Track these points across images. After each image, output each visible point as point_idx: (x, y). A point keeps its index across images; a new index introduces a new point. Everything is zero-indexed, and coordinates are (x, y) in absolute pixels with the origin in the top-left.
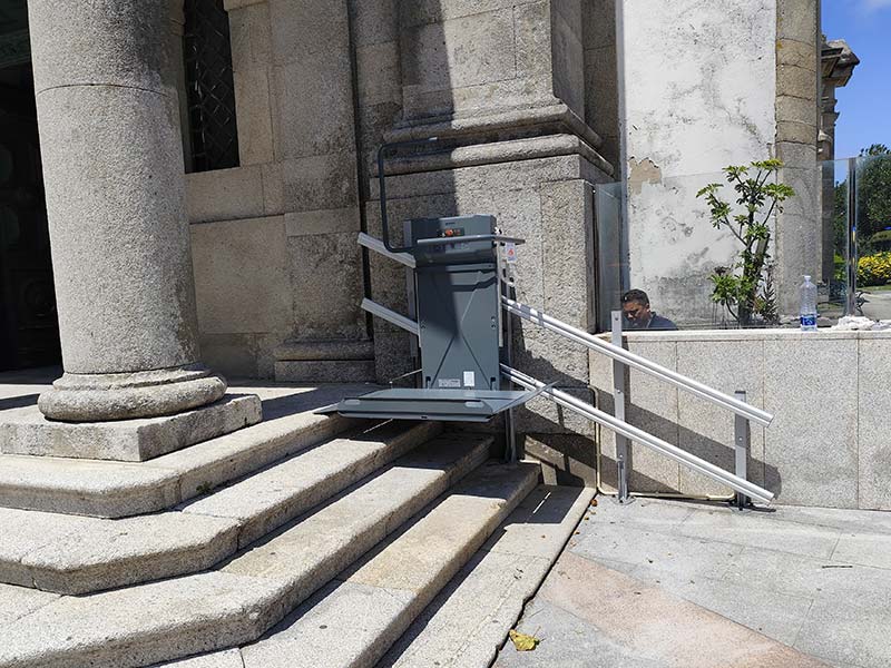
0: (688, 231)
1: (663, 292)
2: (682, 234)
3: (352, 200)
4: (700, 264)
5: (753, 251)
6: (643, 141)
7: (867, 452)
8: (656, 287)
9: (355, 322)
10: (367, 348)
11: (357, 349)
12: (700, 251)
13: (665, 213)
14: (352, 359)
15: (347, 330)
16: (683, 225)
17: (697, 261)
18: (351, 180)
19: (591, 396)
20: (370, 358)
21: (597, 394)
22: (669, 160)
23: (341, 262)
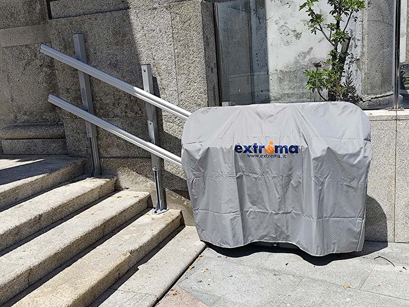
0: (298, 36)
1: (281, 80)
2: (294, 38)
4: (307, 60)
7: (401, 202)
8: (276, 78)
11: (54, 131)
12: (307, 50)
13: (282, 23)
14: (52, 138)
15: (49, 116)
16: (295, 31)
17: (305, 57)
18: (41, 4)
20: (63, 137)
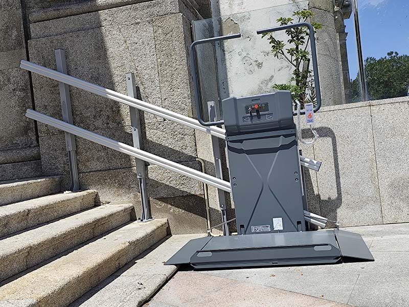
0: (260, 65)
2: (256, 67)
3: (20, 44)
4: (269, 86)
5: (301, 70)
6: (226, 7)
7: (384, 183)
9: (26, 133)
10: (35, 151)
11: (28, 153)
12: (268, 78)
13: (244, 54)
14: (24, 161)
15: (20, 140)
16: (256, 61)
17: (267, 84)
18: (18, 30)
19: (199, 165)
20: (38, 158)
21: (203, 165)
22: (244, 19)
23: (14, 90)
